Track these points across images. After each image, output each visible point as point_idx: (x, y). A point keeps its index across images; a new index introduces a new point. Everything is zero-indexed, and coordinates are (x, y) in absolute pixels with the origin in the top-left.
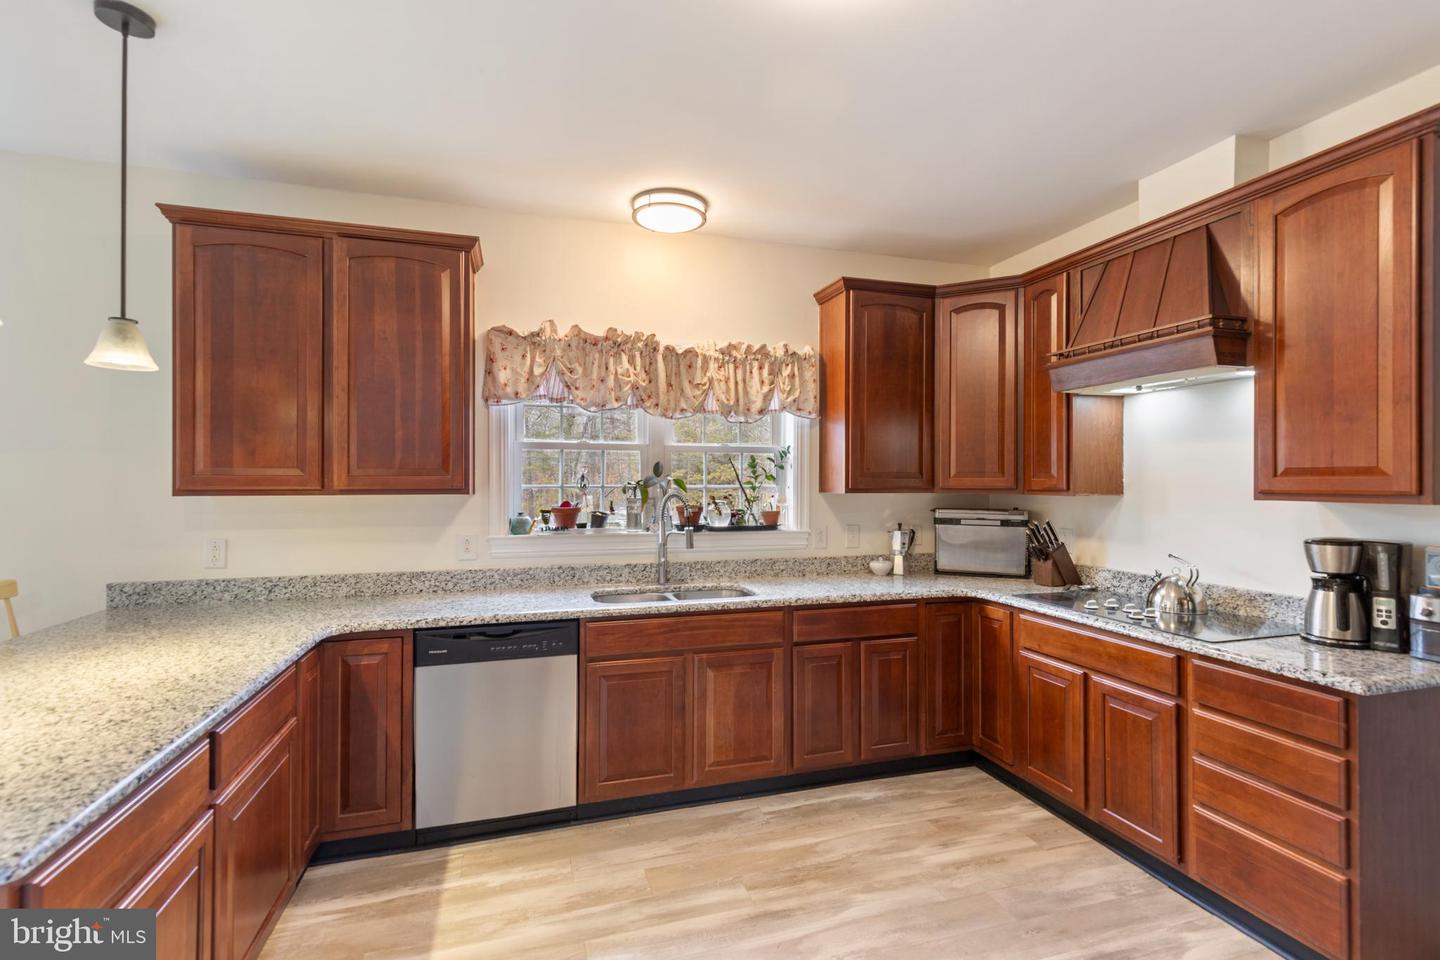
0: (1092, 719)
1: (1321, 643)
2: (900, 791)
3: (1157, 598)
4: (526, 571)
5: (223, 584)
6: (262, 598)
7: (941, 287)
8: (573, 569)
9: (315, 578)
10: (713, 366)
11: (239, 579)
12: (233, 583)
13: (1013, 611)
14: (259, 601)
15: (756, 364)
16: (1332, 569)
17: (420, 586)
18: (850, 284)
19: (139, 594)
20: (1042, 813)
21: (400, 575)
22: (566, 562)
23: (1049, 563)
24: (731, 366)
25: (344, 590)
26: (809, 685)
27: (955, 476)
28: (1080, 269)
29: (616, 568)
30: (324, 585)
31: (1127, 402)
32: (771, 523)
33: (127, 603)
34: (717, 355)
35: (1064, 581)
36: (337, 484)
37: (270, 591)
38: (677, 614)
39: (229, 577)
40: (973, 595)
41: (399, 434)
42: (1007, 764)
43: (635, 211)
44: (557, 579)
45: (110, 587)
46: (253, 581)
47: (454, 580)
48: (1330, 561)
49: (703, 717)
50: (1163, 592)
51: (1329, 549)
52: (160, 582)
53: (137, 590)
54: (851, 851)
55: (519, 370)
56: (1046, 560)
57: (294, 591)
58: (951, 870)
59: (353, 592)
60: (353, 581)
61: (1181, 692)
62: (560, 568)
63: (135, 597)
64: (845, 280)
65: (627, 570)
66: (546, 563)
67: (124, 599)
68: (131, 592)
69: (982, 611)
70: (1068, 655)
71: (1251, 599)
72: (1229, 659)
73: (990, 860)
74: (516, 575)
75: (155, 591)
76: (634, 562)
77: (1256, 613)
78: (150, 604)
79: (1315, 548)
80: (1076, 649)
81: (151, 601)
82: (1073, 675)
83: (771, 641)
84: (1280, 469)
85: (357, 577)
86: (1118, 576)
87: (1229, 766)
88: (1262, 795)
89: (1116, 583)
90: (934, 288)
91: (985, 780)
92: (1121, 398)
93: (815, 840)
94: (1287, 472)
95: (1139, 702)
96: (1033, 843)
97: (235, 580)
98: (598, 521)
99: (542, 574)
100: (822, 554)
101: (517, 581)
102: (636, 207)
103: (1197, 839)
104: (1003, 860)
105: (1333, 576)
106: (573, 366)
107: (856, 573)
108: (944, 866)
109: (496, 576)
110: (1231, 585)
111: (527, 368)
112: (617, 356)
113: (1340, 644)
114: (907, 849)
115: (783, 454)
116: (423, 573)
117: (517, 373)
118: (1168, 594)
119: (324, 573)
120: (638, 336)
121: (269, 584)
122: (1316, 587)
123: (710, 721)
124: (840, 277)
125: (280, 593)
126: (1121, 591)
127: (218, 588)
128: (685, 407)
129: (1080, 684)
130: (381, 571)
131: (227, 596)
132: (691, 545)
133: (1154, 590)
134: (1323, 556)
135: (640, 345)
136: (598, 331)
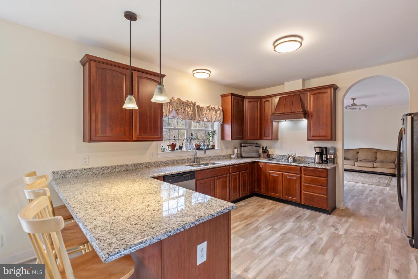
0: (283, 181)
1: (317, 163)
2: (247, 202)
3: (289, 159)
4: (166, 161)
5: (89, 169)
6: (101, 173)
7: (246, 97)
8: (176, 160)
9: (116, 166)
10: (205, 110)
11: (94, 168)
12: (92, 169)
13: (265, 163)
14: (100, 174)
15: (213, 110)
16: (318, 151)
17: (142, 166)
18: (233, 94)
19: (63, 174)
20: (271, 201)
21: (137, 164)
22: (175, 158)
23: (266, 154)
24: (209, 111)
25: (123, 169)
26: (233, 182)
27: (249, 137)
28: (275, 97)
29: (185, 159)
30: (118, 168)
31: (279, 123)
32: (213, 147)
33: (59, 177)
34: (206, 108)
35: (268, 157)
36: (134, 139)
37: (103, 171)
38: (213, 168)
39: (91, 167)
40: (257, 161)
41: (148, 125)
42: (264, 193)
43: (193, 74)
44: (173, 163)
45: (54, 172)
46: (98, 168)
47: (150, 165)
48: (318, 150)
49: (216, 191)
50: (290, 158)
51: (318, 148)
52: (70, 170)
53: (63, 173)
54: (250, 213)
55: (166, 109)
56: (265, 153)
57: (110, 170)
58: (268, 212)
59: (125, 169)
60: (125, 166)
61: (301, 173)
62: (174, 160)
63: (62, 175)
64: (232, 93)
65: (187, 160)
66: (170, 159)
67: (58, 176)
68: (61, 174)
69: (258, 164)
70: (279, 170)
71: (302, 158)
72: (310, 166)
73: (271, 209)
74: (164, 162)
75: (68, 173)
76: (188, 158)
77: (303, 160)
78: (67, 177)
79: (316, 148)
80: (280, 169)
81: (67, 176)
82: (280, 173)
83: (227, 173)
84: (312, 136)
85: (126, 165)
86: (278, 156)
87: (309, 184)
88: (314, 187)
89: (277, 157)
90: (245, 97)
91: (258, 198)
92: (278, 122)
93: (243, 212)
94: (313, 136)
95: (293, 176)
96: (275, 206)
97: (93, 168)
98: (181, 148)
99: (170, 162)
100: (222, 154)
101: (164, 164)
102: (194, 73)
103: (304, 197)
104: (273, 209)
105: (319, 153)
106: (179, 109)
107: (228, 158)
108: (266, 211)
109: (160, 163)
110: (299, 156)
111: (168, 109)
112: (187, 107)
113: (319, 163)
114: (258, 210)
115: (214, 132)
116: (143, 163)
117: (166, 110)
118: (291, 158)
119: (118, 164)
120: (192, 102)
121: (103, 169)
122: (316, 154)
123: (218, 192)
124: (231, 93)
125: (106, 171)
126: (279, 158)
127: (88, 171)
128: (200, 120)
129: (281, 175)
130: (133, 163)
131: (91, 173)
132: (205, 153)
133: (289, 158)
134: (317, 150)
135: (192, 104)
136: (184, 100)
